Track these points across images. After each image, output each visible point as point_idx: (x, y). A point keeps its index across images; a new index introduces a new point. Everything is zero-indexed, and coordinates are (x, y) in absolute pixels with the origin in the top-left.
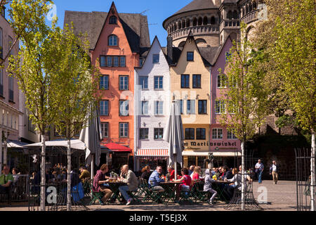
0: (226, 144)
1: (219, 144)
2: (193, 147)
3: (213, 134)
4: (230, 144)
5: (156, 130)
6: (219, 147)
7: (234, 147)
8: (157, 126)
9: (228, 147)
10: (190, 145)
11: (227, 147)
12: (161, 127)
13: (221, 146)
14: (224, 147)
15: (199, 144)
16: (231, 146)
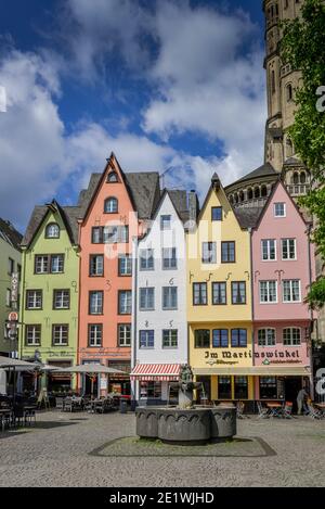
0: (281, 355)
1: (270, 355)
2: (226, 360)
3: (259, 337)
4: (288, 354)
5: (165, 332)
6: (270, 359)
7: (294, 359)
8: (167, 327)
9: (285, 359)
10: (220, 357)
11: (282, 359)
12: (174, 328)
13: (274, 358)
14: (279, 359)
15: (235, 355)
16: (291, 358)
